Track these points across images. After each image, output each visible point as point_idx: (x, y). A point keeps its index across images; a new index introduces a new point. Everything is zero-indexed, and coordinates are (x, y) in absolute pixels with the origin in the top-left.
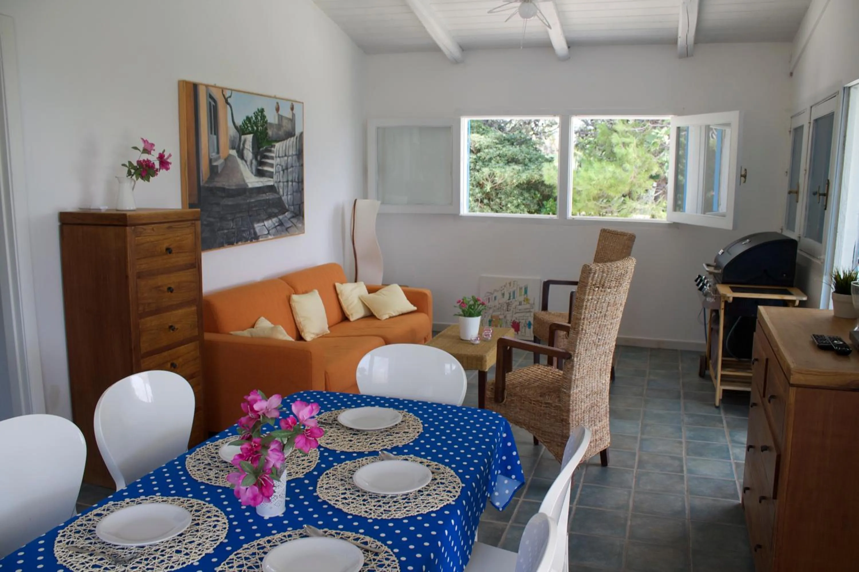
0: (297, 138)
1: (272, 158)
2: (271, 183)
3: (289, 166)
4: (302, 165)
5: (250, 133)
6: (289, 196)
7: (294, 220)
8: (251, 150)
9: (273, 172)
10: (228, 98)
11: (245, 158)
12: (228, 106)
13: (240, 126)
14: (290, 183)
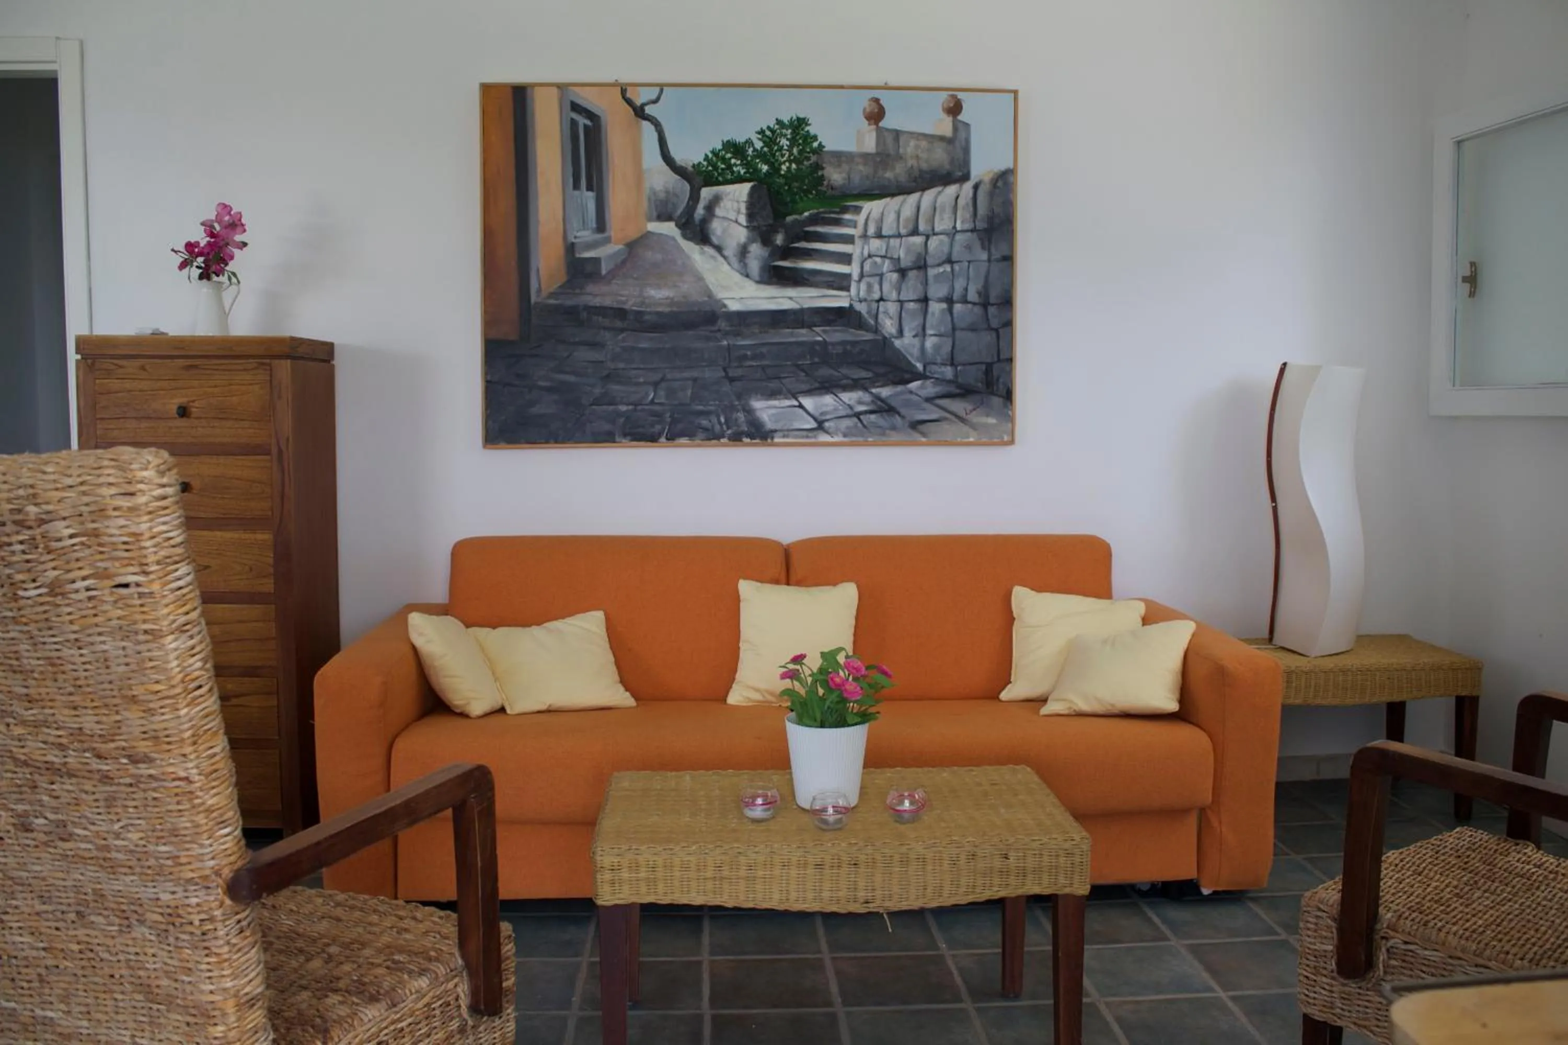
0: (976, 187)
1: (849, 240)
2: (845, 303)
3: (930, 261)
4: (1009, 259)
5: (740, 180)
6: (930, 343)
7: (958, 406)
8: (743, 219)
9: (848, 277)
10: (643, 105)
11: (715, 240)
12: (646, 125)
13: (696, 167)
14: (936, 308)
